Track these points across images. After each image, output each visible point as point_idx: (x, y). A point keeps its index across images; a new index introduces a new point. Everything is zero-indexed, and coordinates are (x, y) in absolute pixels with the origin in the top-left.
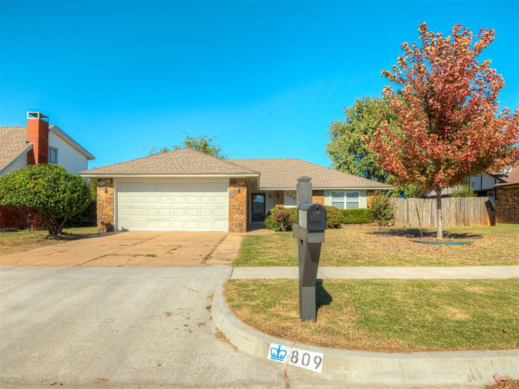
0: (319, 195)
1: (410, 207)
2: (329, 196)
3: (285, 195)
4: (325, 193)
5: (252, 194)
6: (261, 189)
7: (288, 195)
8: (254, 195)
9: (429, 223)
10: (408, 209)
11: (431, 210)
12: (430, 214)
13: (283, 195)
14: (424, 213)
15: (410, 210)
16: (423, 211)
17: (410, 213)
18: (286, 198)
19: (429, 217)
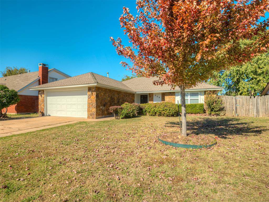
1: (238, 102)
2: (178, 96)
3: (154, 95)
9: (255, 114)
10: (236, 104)
11: (257, 104)
12: (255, 107)
14: (251, 106)
15: (238, 104)
16: (249, 105)
17: (238, 107)
18: (155, 97)
19: (255, 109)
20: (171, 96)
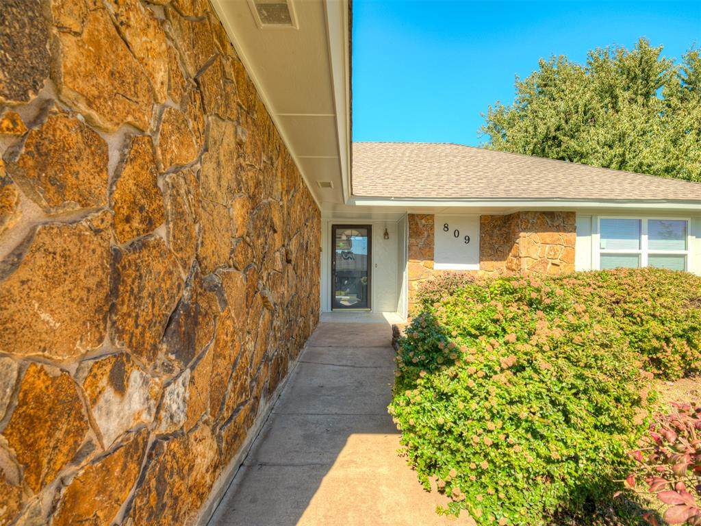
0: (558, 229)
2: (590, 232)
3: (438, 229)
4: (580, 222)
5: (335, 228)
6: (358, 203)
7: (446, 227)
8: (338, 231)
13: (432, 228)
18: (441, 239)
20: (556, 235)
